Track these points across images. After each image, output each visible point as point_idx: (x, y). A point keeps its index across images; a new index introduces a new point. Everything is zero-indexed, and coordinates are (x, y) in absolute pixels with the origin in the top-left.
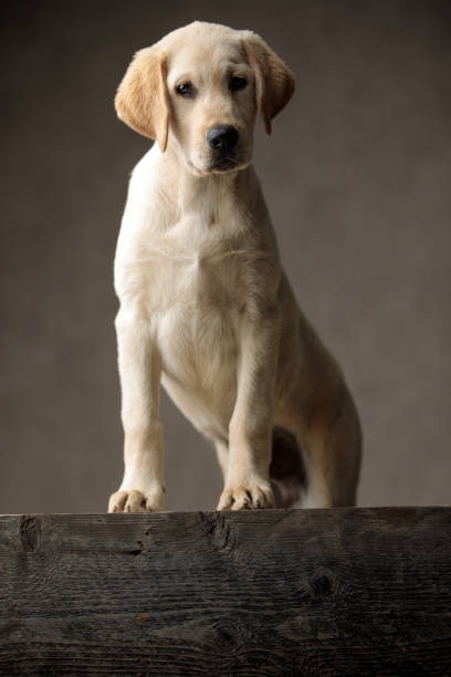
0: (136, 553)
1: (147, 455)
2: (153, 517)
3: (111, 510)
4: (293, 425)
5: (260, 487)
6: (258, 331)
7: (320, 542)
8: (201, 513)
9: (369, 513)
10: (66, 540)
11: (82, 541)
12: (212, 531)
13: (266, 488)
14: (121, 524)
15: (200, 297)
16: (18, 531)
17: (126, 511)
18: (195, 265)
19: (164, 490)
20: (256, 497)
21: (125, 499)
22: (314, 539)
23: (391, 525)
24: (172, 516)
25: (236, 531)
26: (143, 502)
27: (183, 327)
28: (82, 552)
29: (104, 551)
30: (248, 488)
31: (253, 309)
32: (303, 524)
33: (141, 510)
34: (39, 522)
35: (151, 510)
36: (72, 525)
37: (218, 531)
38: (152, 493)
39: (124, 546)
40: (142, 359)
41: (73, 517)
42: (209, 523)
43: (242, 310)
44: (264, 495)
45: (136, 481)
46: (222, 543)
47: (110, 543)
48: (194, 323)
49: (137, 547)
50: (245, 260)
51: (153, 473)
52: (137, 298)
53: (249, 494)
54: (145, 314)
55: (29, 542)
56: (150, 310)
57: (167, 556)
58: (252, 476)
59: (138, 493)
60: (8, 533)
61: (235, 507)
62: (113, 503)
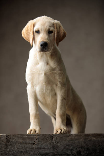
0: (34, 144)
1: (35, 120)
2: (38, 135)
3: (28, 133)
4: (69, 113)
5: (64, 128)
6: (61, 90)
7: (79, 142)
8: (50, 134)
9: (90, 135)
10: (17, 141)
11: (21, 141)
12: (52, 139)
13: (65, 128)
14: (30, 137)
15: (45, 82)
16: (5, 138)
17: (31, 134)
18: (43, 75)
19: (40, 128)
20: (63, 131)
21: (31, 131)
22: (77, 141)
23: (96, 138)
24: (43, 135)
25: (58, 139)
26: (35, 132)
27: (42, 89)
28: (21, 143)
29: (26, 144)
30: (61, 128)
31: (59, 85)
32: (74, 137)
33: (35, 133)
34: (10, 136)
35: (38, 134)
36: (18, 137)
37: (54, 139)
38: (37, 129)
39: (31, 142)
40: (33, 97)
41: (19, 135)
42: (52, 137)
43: (57, 85)
44: (65, 130)
45: (33, 126)
46: (55, 142)
47: (28, 142)
48: (44, 88)
49: (34, 142)
50: (56, 73)
51: (37, 124)
52: (31, 82)
53: (61, 130)
54: (33, 86)
55: (8, 141)
56: (34, 85)
57: (41, 145)
58: (62, 125)
59: (34, 129)
60: (3, 139)
61: (58, 133)
62: (28, 132)
